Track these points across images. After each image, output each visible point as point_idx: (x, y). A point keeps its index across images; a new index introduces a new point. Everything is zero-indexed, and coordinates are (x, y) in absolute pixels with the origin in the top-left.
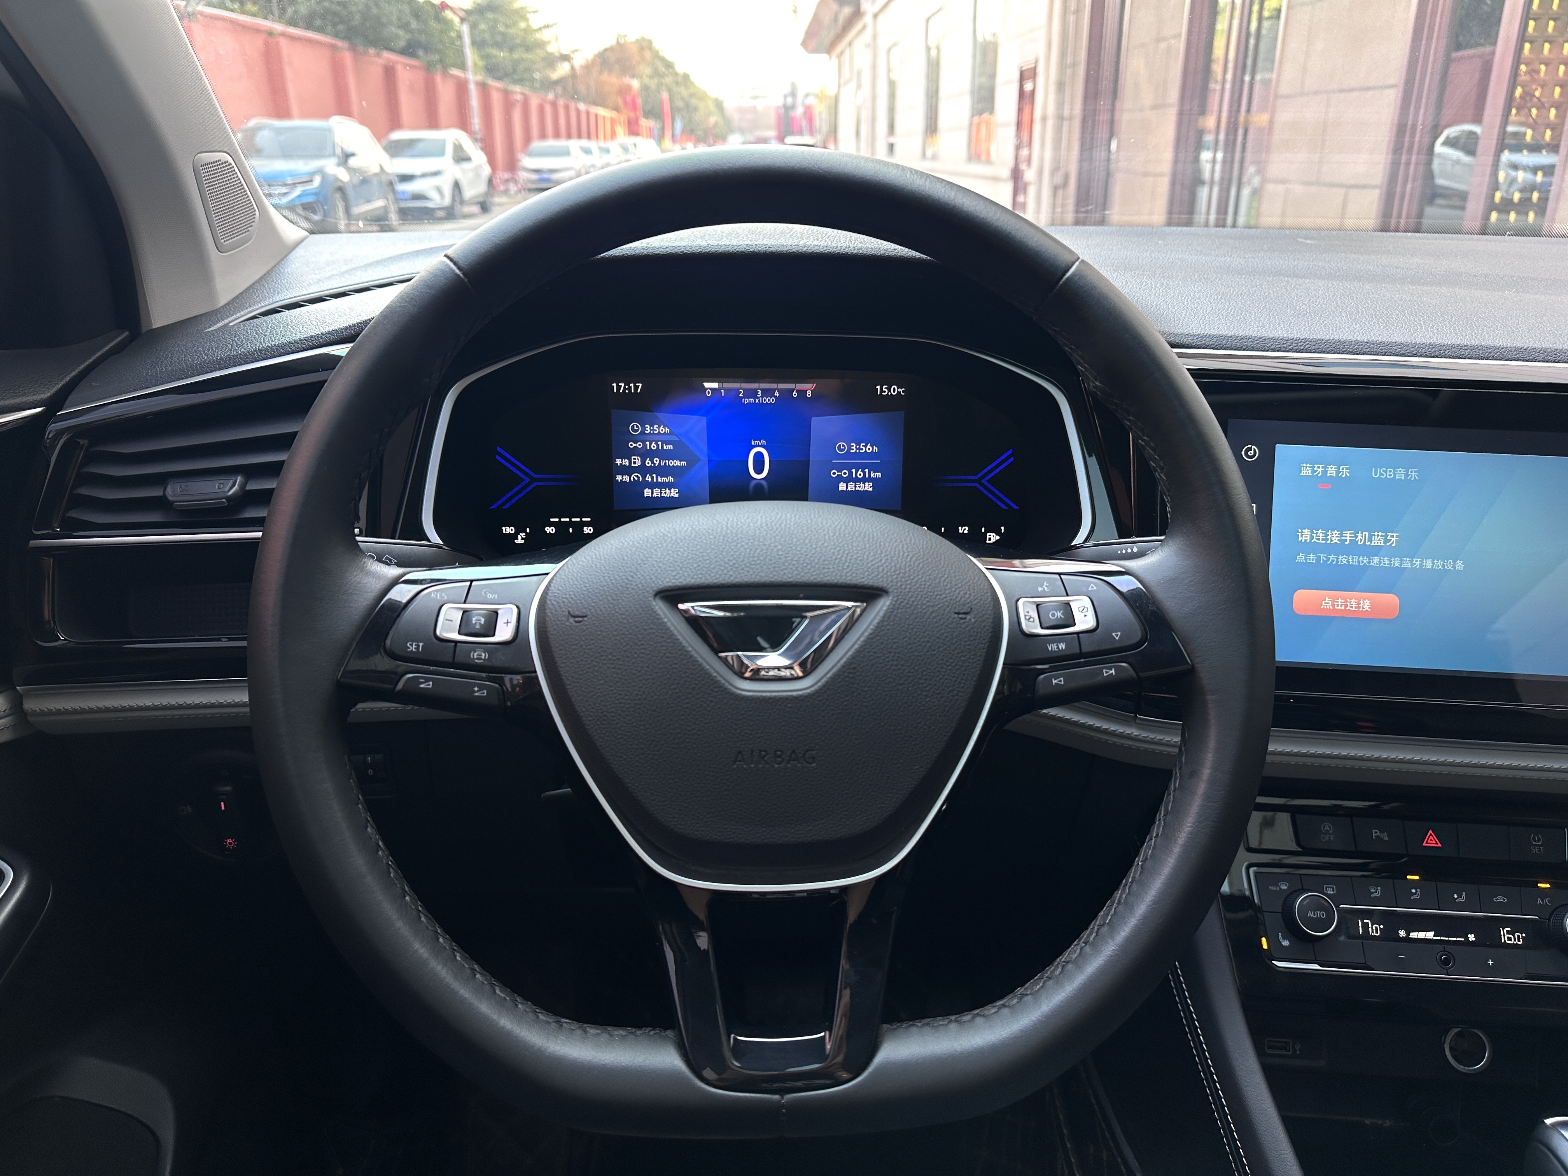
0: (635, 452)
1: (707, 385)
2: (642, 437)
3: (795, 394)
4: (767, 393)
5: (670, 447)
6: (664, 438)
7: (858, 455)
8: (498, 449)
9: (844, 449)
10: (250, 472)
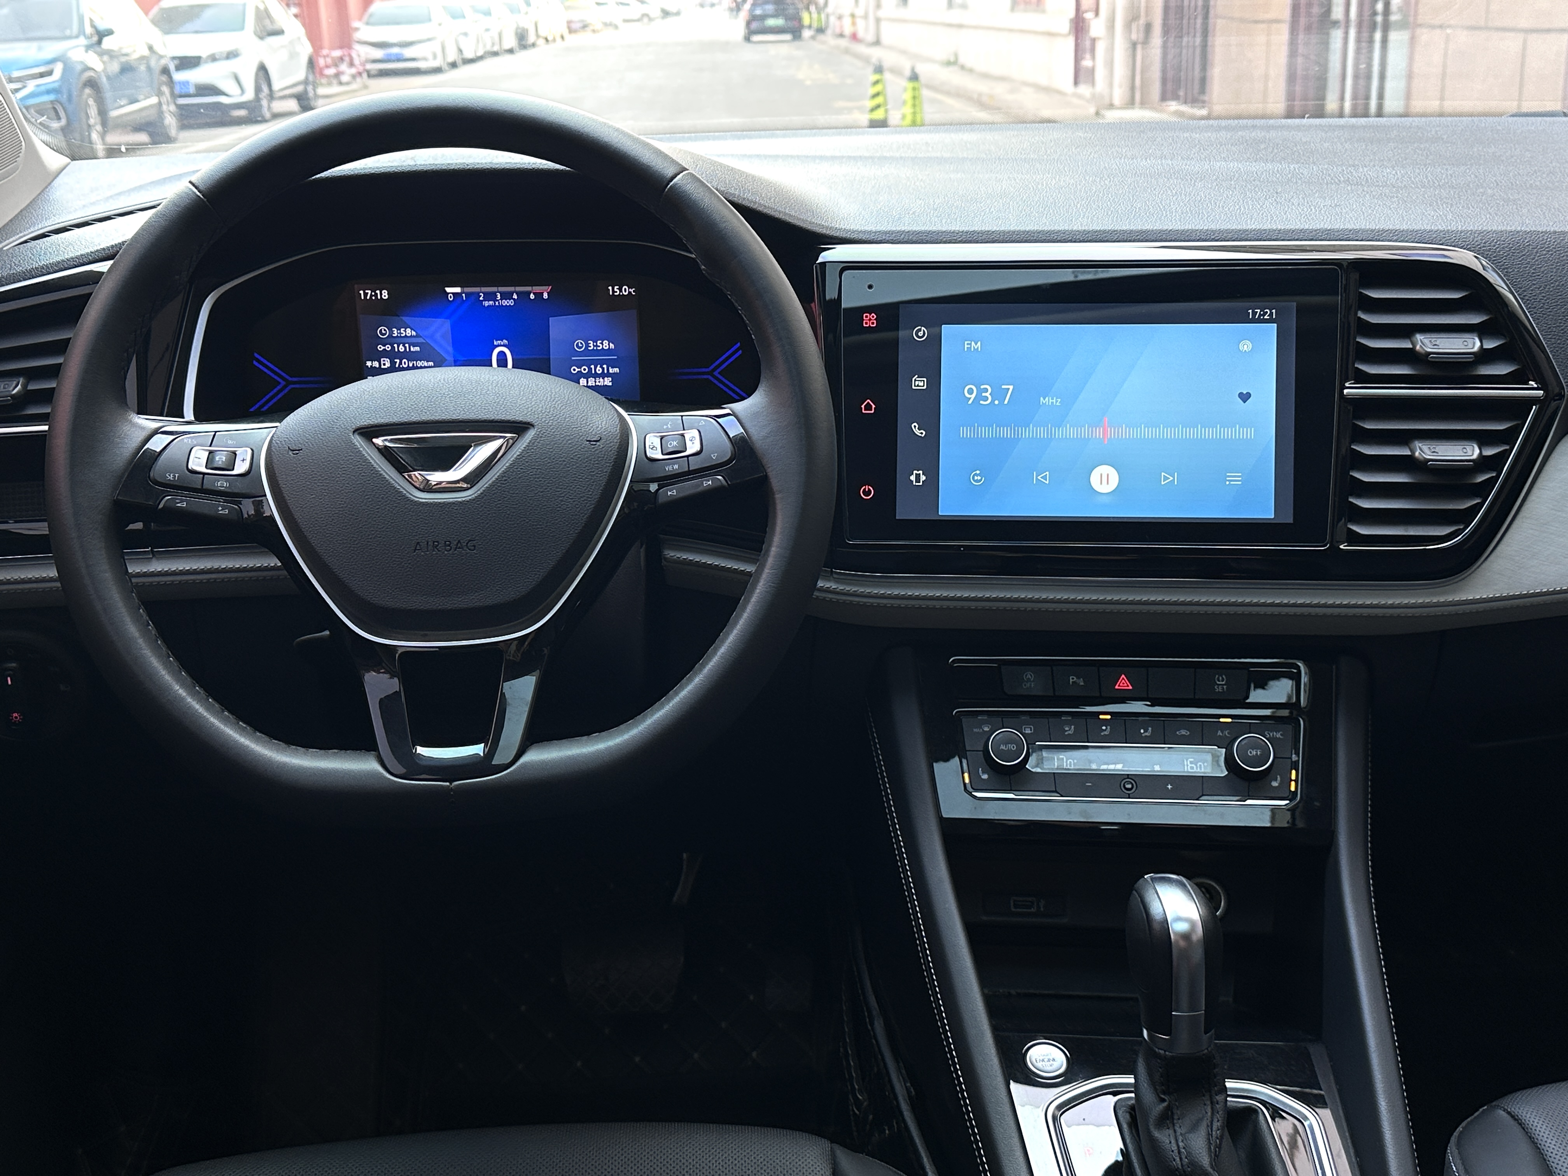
0: (385, 354)
1: (448, 290)
2: (390, 340)
3: (532, 296)
4: (507, 296)
5: (418, 349)
6: (410, 340)
7: (596, 352)
8: (256, 355)
9: (582, 347)
10: (31, 374)
